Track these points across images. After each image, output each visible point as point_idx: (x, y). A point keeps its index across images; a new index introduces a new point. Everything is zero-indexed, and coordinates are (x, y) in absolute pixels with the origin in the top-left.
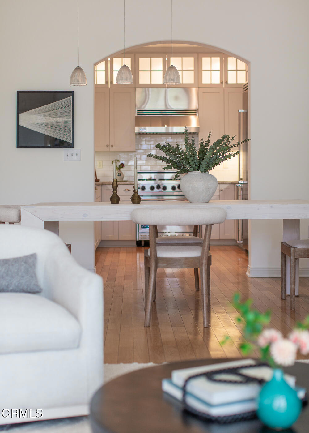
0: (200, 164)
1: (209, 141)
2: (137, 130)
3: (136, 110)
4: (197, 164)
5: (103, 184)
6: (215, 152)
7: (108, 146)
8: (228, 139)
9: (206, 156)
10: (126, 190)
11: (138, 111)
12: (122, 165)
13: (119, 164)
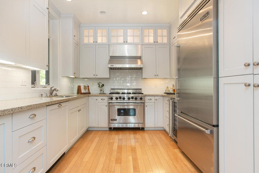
3: (110, 56)
5: (89, 96)
7: (94, 75)
10: (103, 99)
11: (110, 57)
12: (103, 85)
13: (101, 85)
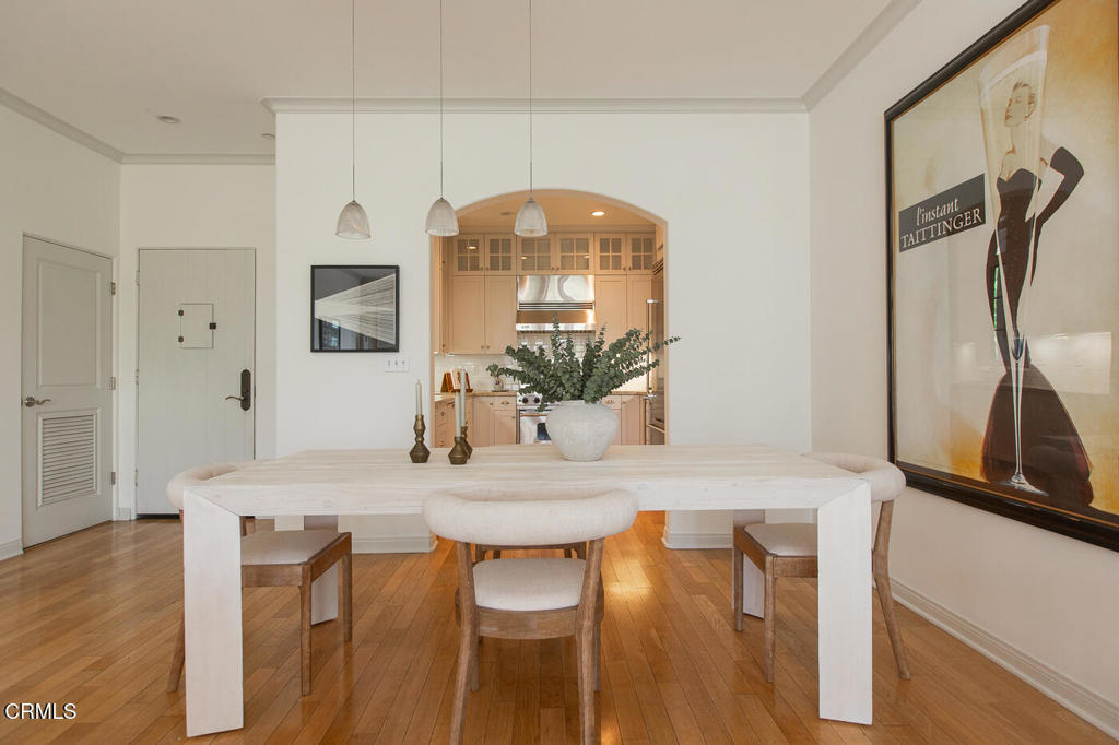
0: (583, 386)
1: (602, 342)
2: (520, 327)
3: (518, 303)
4: (578, 386)
5: (475, 396)
6: (613, 362)
7: (482, 348)
8: (637, 337)
9: (595, 371)
10: (505, 403)
11: (520, 304)
